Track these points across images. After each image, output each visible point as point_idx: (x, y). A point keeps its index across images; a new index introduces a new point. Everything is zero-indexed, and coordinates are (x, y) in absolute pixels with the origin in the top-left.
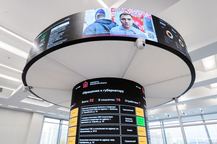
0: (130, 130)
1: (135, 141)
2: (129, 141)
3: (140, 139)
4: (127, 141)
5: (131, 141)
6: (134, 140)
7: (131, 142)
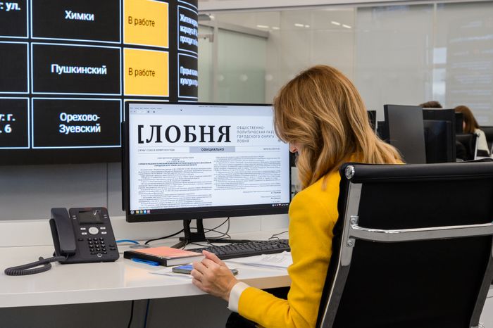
0: (83, 17)
1: (103, 71)
2: (72, 70)
3: (130, 59)
4: (60, 69)
5: (81, 70)
6: (100, 66)
7: (85, 75)
